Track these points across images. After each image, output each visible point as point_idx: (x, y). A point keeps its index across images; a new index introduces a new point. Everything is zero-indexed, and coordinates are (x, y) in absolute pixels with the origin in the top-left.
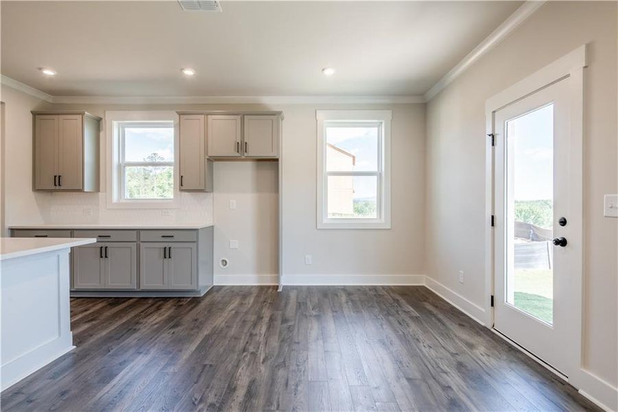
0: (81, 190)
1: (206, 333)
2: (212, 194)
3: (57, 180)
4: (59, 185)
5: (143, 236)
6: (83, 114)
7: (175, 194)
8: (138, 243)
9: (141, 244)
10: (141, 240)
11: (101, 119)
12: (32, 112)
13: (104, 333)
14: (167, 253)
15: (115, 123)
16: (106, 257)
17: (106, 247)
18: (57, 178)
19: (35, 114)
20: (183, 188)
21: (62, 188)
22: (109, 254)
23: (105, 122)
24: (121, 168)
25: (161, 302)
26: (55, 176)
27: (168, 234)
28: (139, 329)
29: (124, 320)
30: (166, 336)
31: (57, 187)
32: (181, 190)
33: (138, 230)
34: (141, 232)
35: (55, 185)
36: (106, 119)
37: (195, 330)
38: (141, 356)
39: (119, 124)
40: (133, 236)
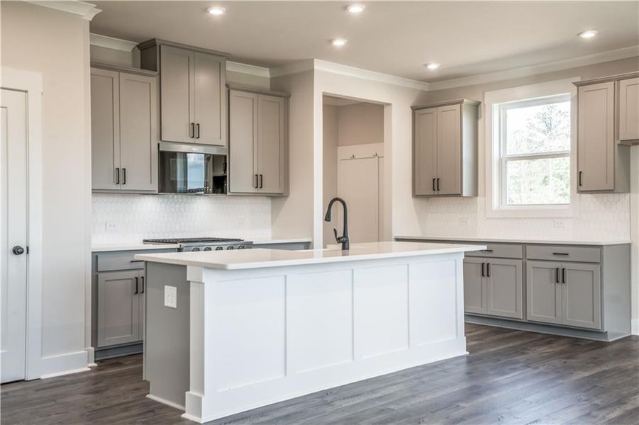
0: (460, 195)
1: (605, 368)
2: (628, 195)
3: (436, 184)
4: (438, 190)
5: (531, 253)
6: (461, 102)
7: (572, 197)
8: (525, 259)
9: (528, 262)
10: (528, 257)
11: (480, 103)
12: (411, 107)
13: (492, 350)
14: (560, 276)
15: (496, 106)
16: (488, 276)
17: (488, 264)
18: (436, 181)
19: (415, 109)
20: (582, 188)
21: (440, 193)
22: (491, 273)
23: (484, 105)
24: (502, 164)
25: (553, 339)
26: (434, 180)
27: (561, 251)
28: (527, 353)
29: (511, 345)
30: (557, 362)
31: (436, 193)
32: (580, 192)
33: (524, 245)
34: (528, 247)
35: (434, 190)
36: (485, 103)
37: (591, 365)
38: (530, 369)
39: (500, 106)
40: (518, 252)
